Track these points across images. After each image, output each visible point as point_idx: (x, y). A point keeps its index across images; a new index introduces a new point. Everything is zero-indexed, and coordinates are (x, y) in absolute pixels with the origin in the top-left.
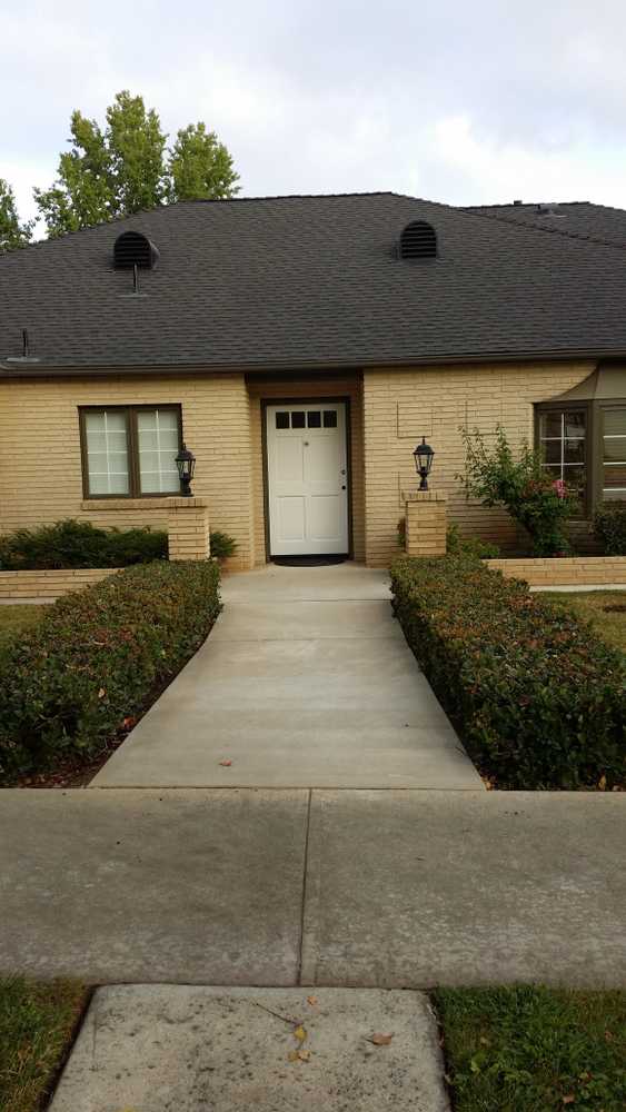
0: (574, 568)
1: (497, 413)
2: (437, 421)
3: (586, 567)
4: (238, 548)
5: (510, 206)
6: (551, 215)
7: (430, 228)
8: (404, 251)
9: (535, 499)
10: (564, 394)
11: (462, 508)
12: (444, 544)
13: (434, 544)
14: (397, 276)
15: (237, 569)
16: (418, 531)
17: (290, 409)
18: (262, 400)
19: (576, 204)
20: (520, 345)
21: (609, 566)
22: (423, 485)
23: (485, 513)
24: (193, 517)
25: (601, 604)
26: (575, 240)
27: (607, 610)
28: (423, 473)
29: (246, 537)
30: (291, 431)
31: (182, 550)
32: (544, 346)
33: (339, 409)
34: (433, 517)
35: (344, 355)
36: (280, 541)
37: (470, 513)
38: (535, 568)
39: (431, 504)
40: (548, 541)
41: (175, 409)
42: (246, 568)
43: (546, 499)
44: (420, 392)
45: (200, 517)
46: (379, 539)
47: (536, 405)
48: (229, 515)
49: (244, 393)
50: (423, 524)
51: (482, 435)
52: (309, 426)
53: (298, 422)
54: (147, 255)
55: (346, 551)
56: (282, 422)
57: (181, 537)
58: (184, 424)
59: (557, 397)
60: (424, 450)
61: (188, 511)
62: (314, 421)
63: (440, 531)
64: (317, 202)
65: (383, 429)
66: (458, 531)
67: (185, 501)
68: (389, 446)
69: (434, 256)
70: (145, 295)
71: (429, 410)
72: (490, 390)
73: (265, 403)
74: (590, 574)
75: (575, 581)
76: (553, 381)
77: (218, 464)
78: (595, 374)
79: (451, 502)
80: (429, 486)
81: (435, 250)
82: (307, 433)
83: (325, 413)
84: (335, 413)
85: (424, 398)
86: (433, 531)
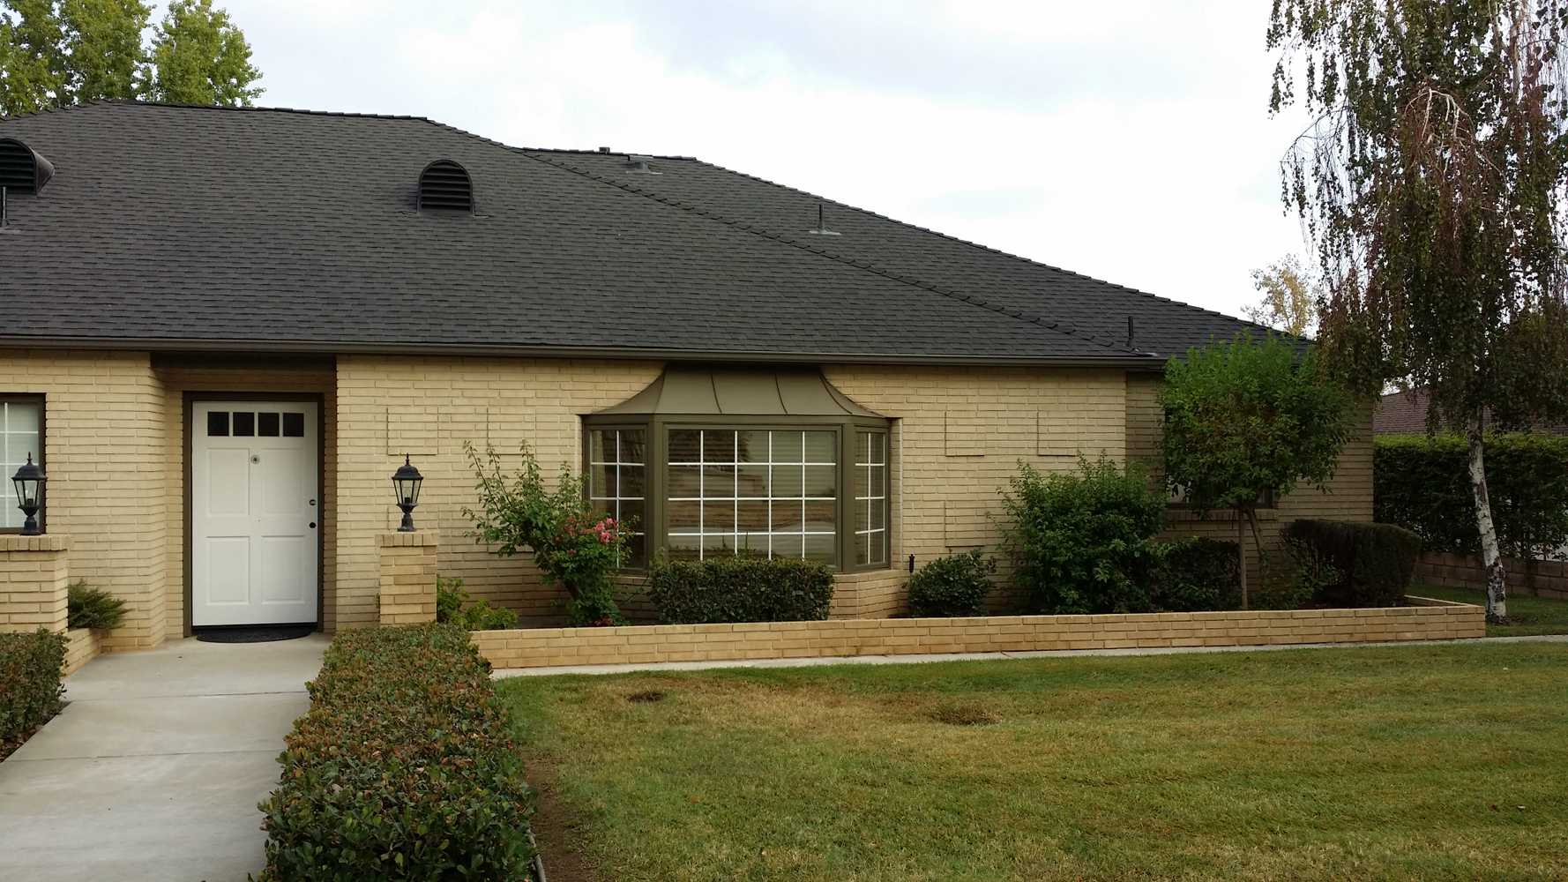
0: (616, 641)
1: (530, 426)
2: (446, 434)
3: (632, 640)
4: (129, 615)
5: (592, 153)
6: (644, 170)
7: (463, 171)
8: (424, 199)
9: (573, 545)
10: (620, 405)
11: (482, 557)
12: (434, 608)
13: (418, 609)
14: (411, 231)
15: (124, 648)
16: (396, 590)
17: (231, 408)
18: (185, 393)
19: (680, 159)
20: (563, 337)
21: (663, 639)
22: (407, 523)
23: (502, 564)
24: (36, 566)
25: (630, 690)
26: (662, 205)
27: (635, 698)
28: (407, 506)
29: (143, 597)
30: (231, 441)
31: (15, 618)
32: (594, 340)
33: (309, 411)
34: (417, 570)
35: (306, 335)
36: (209, 604)
37: (492, 564)
38: (563, 642)
39: (417, 551)
40: (589, 603)
41: (35, 402)
42: (142, 646)
43: (584, 544)
44: (421, 393)
45: (48, 566)
46: (354, 601)
47: (585, 418)
48: (115, 563)
49: (148, 381)
50: (403, 580)
51: (497, 455)
52: (261, 434)
53: (244, 427)
54: (32, 174)
55: (314, 619)
56: (217, 426)
57: (15, 598)
58: (48, 424)
59: (612, 408)
60: (407, 474)
61: (32, 556)
62: (269, 427)
63: (427, 589)
64: (314, 120)
65: (364, 442)
66: (465, 589)
67: (23, 541)
68: (373, 467)
69: (468, 209)
70: (18, 232)
71: (434, 418)
72: (522, 394)
73: (190, 398)
74: (638, 649)
75: (617, 659)
76: (606, 386)
77: (101, 485)
78: (660, 381)
79: (449, 549)
80: (415, 524)
81: (468, 201)
82: (256, 443)
83: (285, 415)
84: (302, 415)
85: (428, 402)
86: (417, 589)
